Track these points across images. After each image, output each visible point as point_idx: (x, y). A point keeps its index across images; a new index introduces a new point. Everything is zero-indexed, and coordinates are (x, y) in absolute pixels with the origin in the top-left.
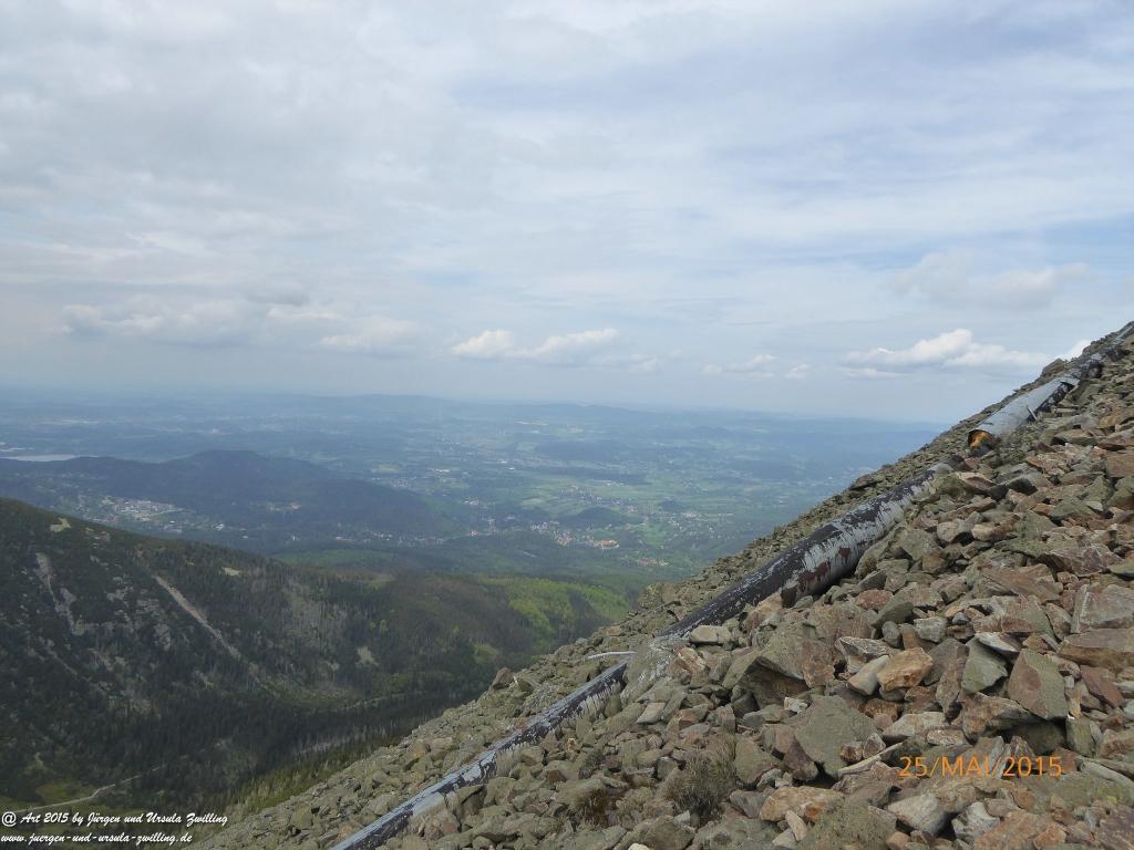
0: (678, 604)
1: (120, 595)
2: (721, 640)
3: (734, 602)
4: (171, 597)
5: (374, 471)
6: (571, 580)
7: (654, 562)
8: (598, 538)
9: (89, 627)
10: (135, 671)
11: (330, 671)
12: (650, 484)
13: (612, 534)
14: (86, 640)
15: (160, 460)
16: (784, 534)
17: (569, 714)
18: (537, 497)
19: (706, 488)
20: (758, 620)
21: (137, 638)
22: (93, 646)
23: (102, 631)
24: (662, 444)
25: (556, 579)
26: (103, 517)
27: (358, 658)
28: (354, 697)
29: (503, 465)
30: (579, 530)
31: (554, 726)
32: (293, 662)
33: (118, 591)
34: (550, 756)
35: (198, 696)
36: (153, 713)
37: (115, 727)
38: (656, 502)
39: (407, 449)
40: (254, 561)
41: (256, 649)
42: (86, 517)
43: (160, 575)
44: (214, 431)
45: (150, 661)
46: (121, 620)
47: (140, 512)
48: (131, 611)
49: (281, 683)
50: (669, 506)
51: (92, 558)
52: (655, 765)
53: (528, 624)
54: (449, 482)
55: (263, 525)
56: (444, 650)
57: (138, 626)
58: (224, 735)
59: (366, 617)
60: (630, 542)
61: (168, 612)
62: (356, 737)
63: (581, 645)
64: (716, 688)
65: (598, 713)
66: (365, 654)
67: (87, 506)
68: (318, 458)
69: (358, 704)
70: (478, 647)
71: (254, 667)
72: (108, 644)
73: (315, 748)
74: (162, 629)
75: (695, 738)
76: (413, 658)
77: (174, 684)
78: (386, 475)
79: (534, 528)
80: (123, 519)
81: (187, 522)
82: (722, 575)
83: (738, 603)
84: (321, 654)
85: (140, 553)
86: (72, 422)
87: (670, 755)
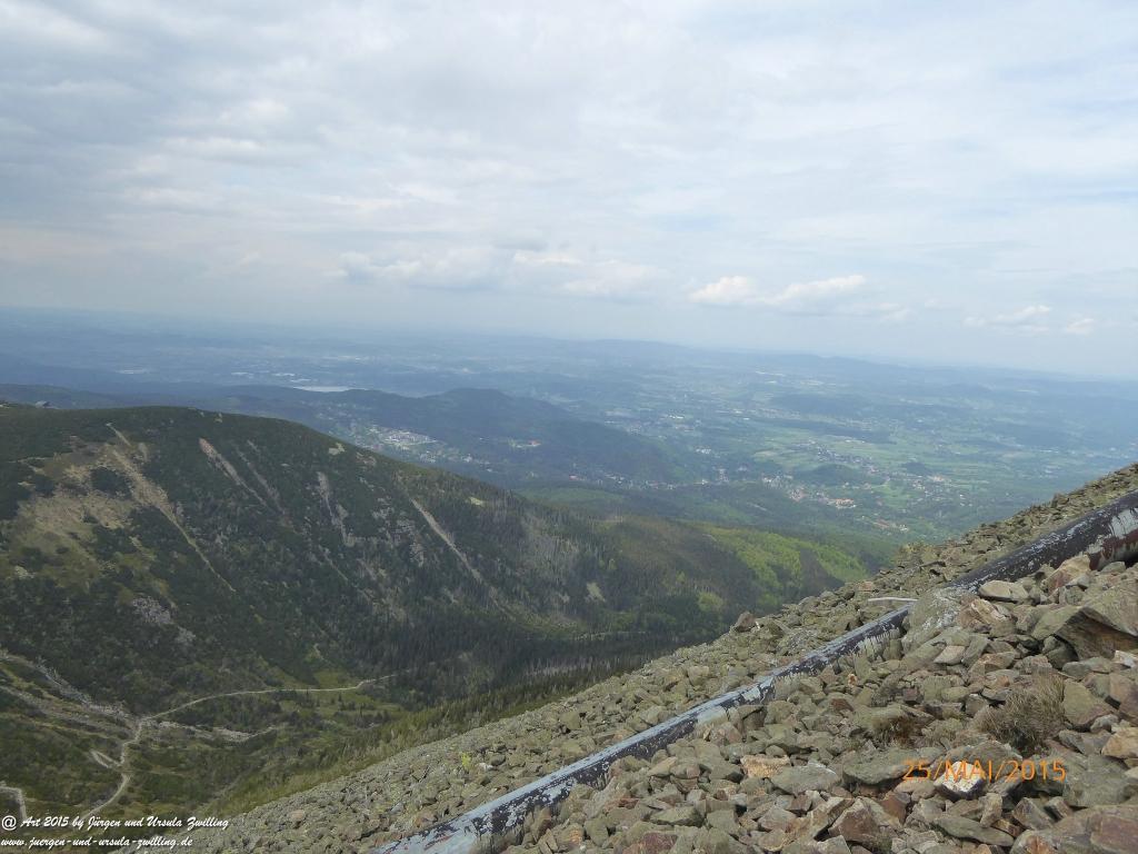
0: (943, 565)
1: (383, 514)
2: (1015, 597)
3: (1027, 562)
4: (424, 520)
5: (609, 413)
6: (802, 536)
7: (894, 526)
8: (833, 497)
9: (358, 540)
10: (394, 582)
11: (561, 602)
12: (895, 443)
13: (849, 493)
14: (355, 551)
15: (418, 395)
16: (1066, 503)
17: (846, 652)
18: (771, 449)
19: (958, 450)
20: (1062, 581)
21: (396, 554)
22: (360, 556)
23: (368, 545)
24: (910, 401)
25: (787, 534)
26: (369, 444)
27: (587, 593)
28: (583, 629)
29: (735, 415)
30: (813, 486)
31: (831, 661)
32: (528, 590)
33: (382, 511)
34: (829, 687)
35: (445, 611)
36: (408, 622)
37: (377, 629)
38: (900, 463)
39: (642, 394)
40: (497, 493)
41: (496, 575)
42: (357, 444)
43: (417, 499)
44: (466, 370)
45: (406, 575)
46: (383, 537)
47: (400, 441)
48: (392, 529)
49: (516, 607)
50: (915, 468)
51: (361, 479)
52: (964, 701)
53: (755, 577)
54: (682, 429)
55: (505, 460)
56: (669, 594)
57: (397, 543)
58: (466, 649)
59: (595, 555)
60: (869, 503)
61: (422, 534)
62: (583, 667)
63: (827, 598)
64: (1024, 638)
65: (876, 655)
66: (594, 590)
67: (358, 433)
68: (556, 399)
69: (585, 636)
70: (703, 595)
71: (493, 591)
72: (373, 556)
73: (545, 672)
74: (417, 548)
75: (1006, 680)
76: (639, 598)
77: (426, 598)
78: (620, 418)
79: (766, 480)
80: (386, 447)
81: (440, 453)
82: (992, 540)
83: (1031, 563)
84: (554, 585)
85: (400, 478)
86: (347, 357)
87: (980, 693)
